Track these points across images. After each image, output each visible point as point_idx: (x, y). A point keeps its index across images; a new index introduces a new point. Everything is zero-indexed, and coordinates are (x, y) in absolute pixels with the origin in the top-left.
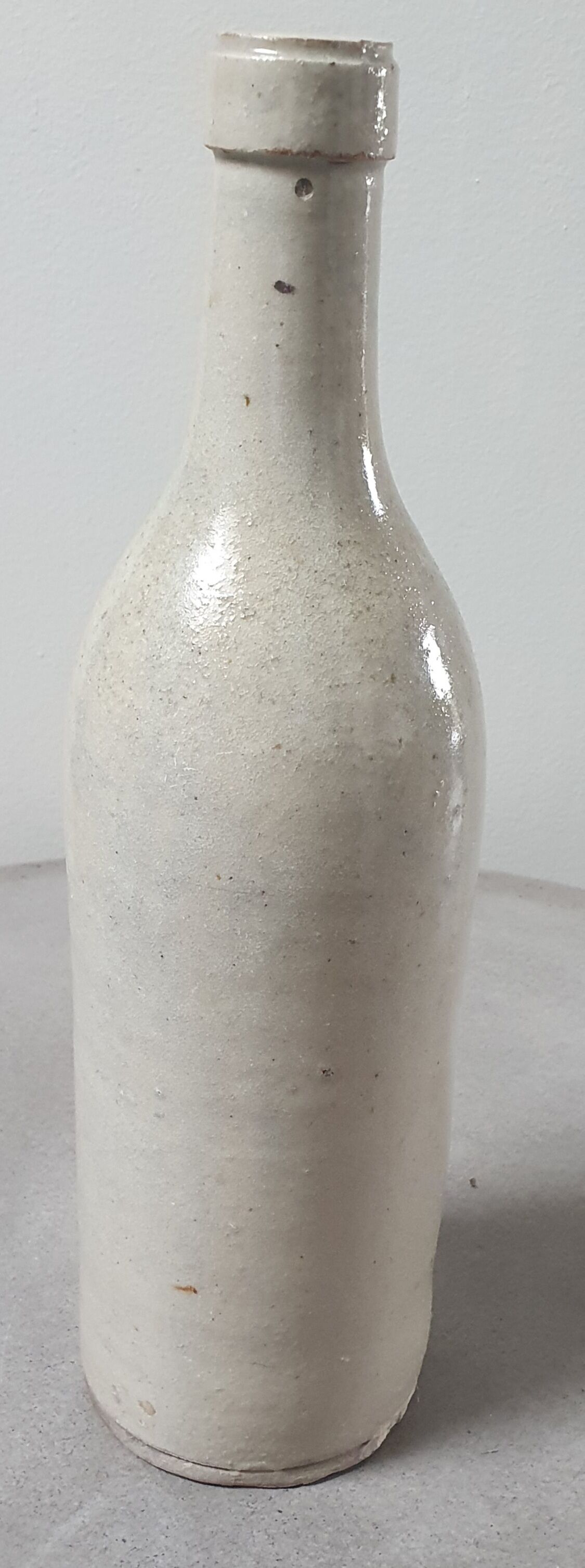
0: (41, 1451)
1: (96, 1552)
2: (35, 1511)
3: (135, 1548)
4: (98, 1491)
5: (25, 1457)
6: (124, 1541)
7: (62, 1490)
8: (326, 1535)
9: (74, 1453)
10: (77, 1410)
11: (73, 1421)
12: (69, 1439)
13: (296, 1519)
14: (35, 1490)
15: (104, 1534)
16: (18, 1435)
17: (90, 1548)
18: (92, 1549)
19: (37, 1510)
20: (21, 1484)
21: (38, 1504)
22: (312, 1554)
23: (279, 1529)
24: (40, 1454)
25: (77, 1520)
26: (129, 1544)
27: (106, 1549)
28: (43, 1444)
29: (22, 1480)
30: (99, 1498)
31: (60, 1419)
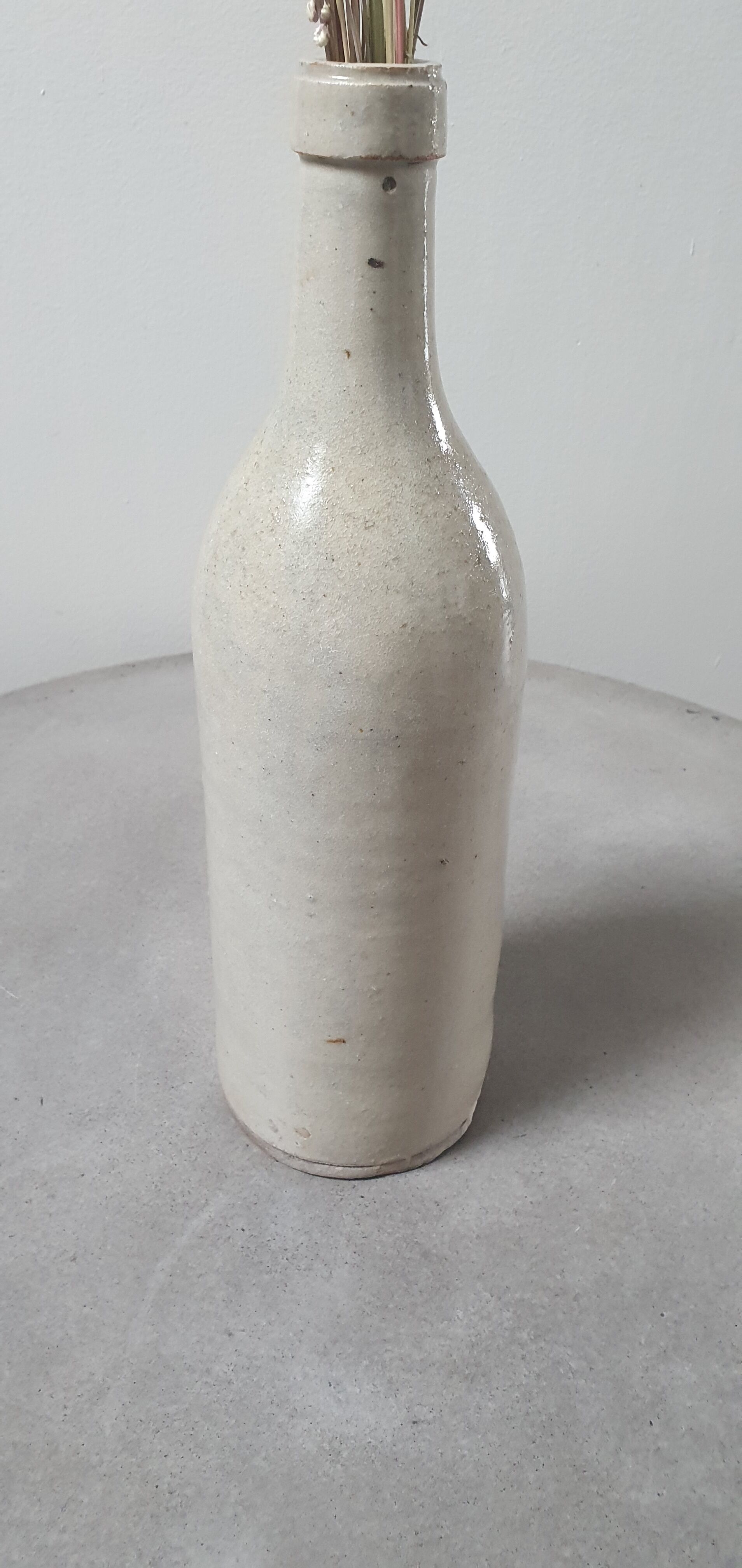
0: (172, 1159)
1: (221, 1241)
2: (171, 1210)
3: (252, 1235)
4: (220, 1189)
5: (160, 1165)
6: (243, 1230)
7: (191, 1191)
8: (400, 1215)
9: (198, 1159)
10: (198, 1123)
11: (195, 1132)
12: (193, 1148)
13: (375, 1202)
14: (170, 1193)
15: (227, 1226)
16: (153, 1147)
17: (217, 1238)
18: (218, 1239)
19: (173, 1209)
20: (158, 1188)
21: (173, 1203)
22: (389, 1231)
23: (362, 1212)
24: (171, 1162)
25: (205, 1216)
26: (247, 1232)
27: (229, 1238)
28: (173, 1153)
29: (159, 1184)
30: (221, 1195)
31: (185, 1131)
